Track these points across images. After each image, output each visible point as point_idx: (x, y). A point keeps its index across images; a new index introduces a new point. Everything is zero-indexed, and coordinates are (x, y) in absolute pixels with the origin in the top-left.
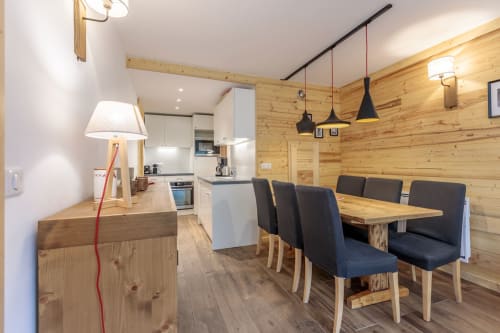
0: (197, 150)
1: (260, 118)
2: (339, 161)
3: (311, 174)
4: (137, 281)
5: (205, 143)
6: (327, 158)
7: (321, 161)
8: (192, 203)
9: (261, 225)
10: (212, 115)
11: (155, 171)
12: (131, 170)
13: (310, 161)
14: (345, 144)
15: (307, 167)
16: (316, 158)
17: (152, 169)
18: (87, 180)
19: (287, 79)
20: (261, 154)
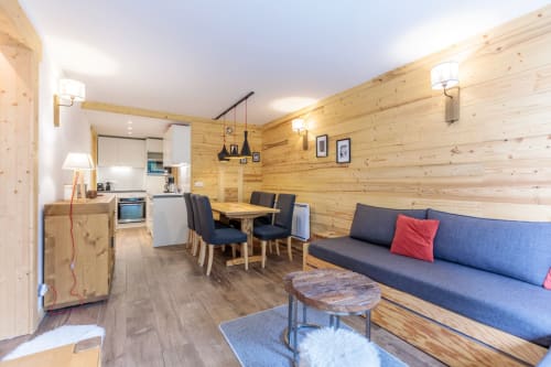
0: (149, 168)
1: (194, 148)
2: (260, 181)
3: (236, 191)
4: (89, 231)
5: (156, 164)
6: (248, 179)
7: (244, 181)
8: (144, 216)
9: (189, 226)
10: (161, 139)
11: (108, 188)
12: (86, 186)
13: (235, 181)
14: (265, 169)
15: (233, 185)
16: (241, 178)
17: (105, 186)
18: (60, 191)
19: (217, 118)
20: (194, 175)
